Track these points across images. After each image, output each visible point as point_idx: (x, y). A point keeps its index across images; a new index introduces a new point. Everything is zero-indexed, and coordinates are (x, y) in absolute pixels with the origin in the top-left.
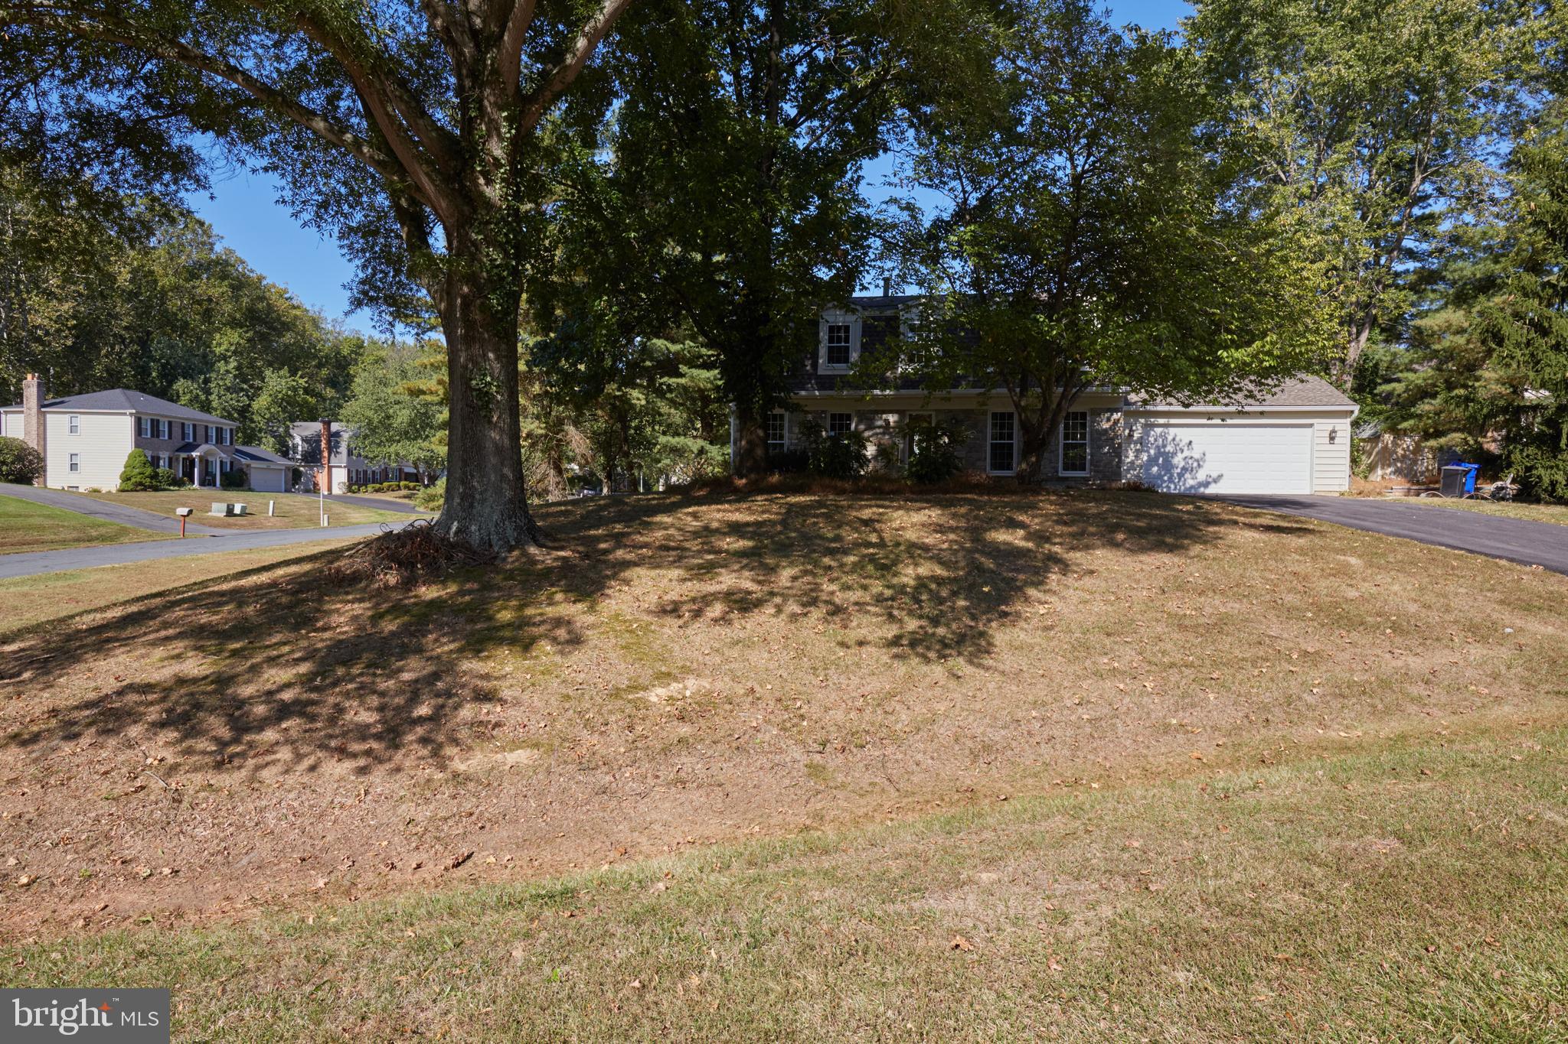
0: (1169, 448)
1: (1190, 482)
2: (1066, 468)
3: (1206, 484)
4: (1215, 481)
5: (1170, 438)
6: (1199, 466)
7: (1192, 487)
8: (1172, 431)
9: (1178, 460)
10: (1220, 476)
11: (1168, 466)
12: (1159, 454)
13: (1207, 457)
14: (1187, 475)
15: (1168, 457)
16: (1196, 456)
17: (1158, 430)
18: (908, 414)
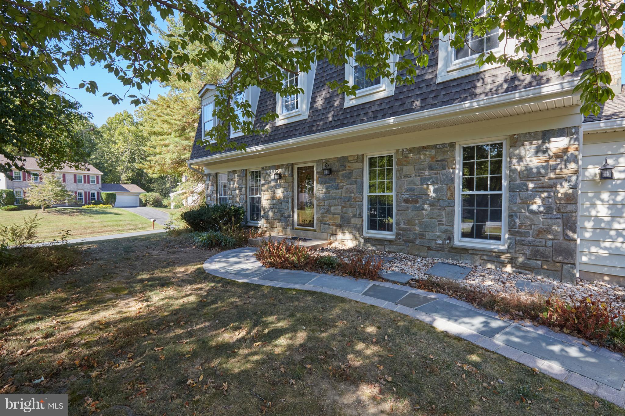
18: (296, 167)
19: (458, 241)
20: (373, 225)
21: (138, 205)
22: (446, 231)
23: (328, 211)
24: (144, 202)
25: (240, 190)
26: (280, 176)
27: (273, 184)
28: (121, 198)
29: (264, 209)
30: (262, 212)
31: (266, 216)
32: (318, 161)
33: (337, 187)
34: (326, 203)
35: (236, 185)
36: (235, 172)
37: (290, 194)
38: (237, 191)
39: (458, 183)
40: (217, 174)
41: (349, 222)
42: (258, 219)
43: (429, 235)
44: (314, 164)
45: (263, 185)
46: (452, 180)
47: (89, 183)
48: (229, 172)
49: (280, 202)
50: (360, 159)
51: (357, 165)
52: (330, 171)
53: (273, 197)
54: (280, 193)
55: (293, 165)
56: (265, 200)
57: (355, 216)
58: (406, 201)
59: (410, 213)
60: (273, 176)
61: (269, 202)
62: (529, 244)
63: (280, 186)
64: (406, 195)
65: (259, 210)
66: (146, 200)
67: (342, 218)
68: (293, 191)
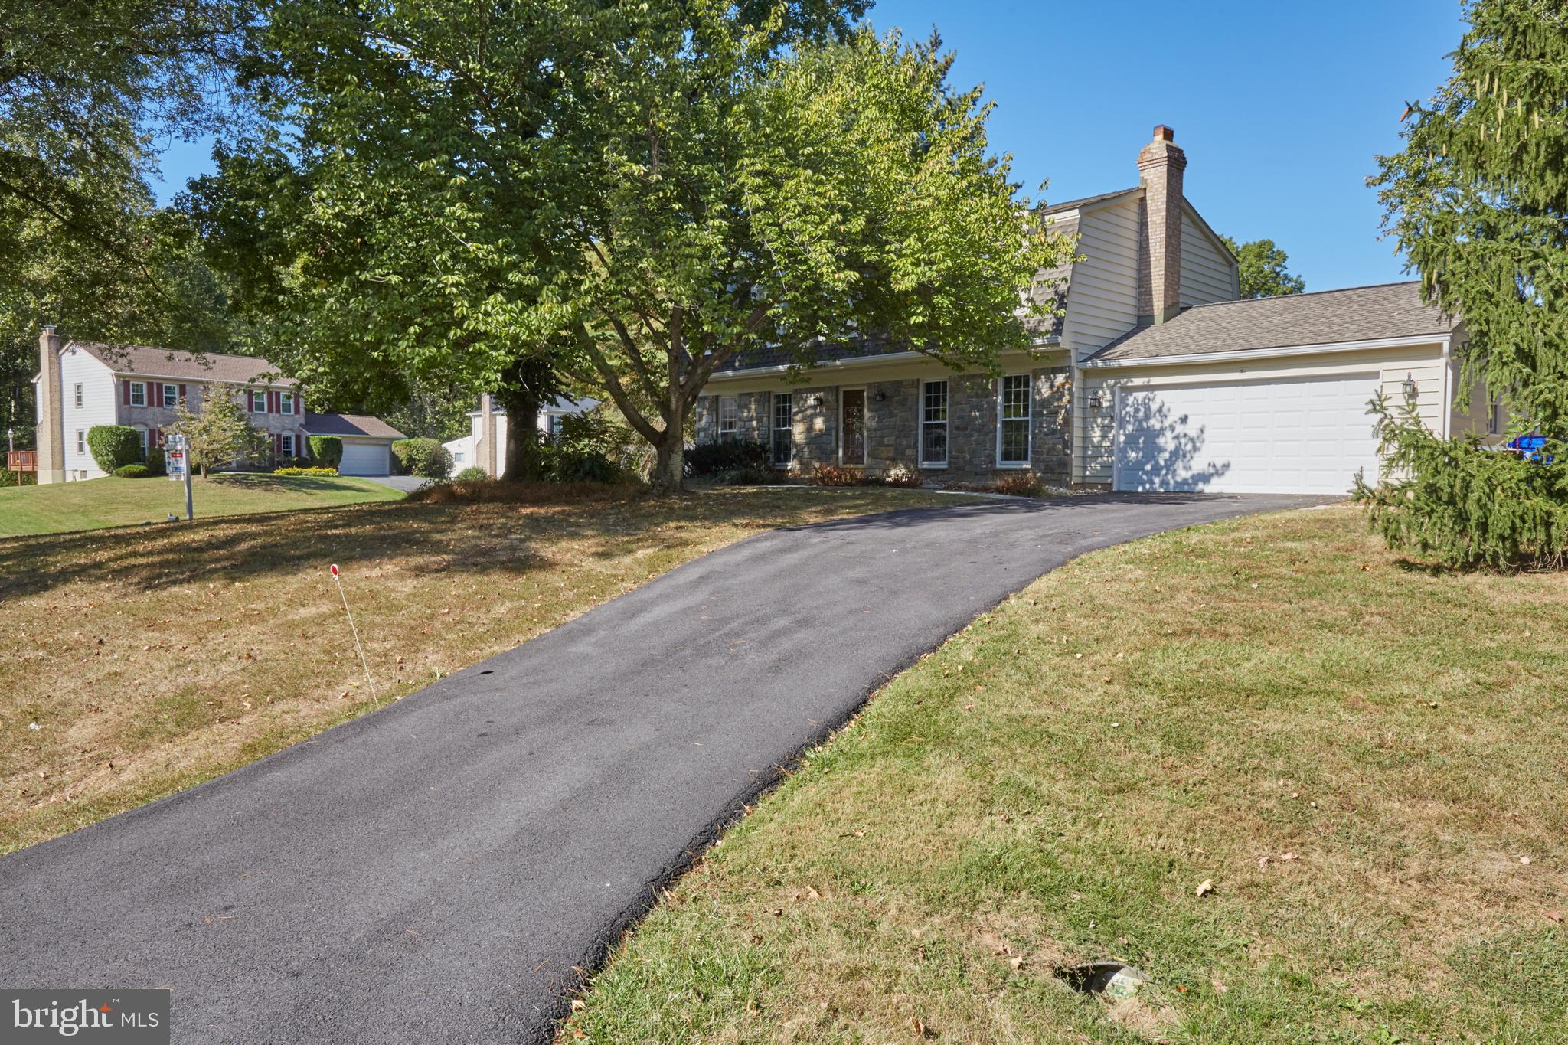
0: (1155, 423)
1: (1183, 474)
2: (1007, 456)
3: (1205, 478)
4: (1218, 473)
5: (1154, 407)
6: (1195, 449)
7: (1185, 482)
8: (1160, 396)
9: (1167, 442)
10: (1227, 466)
11: (1152, 449)
12: (1140, 430)
13: (1206, 436)
14: (1179, 464)
15: (1152, 435)
16: (1193, 433)
17: (1140, 395)
18: (842, 390)
19: (1000, 464)
20: (927, 457)
21: (387, 470)
22: (988, 456)
23: (881, 444)
24: (404, 463)
25: (759, 420)
26: (820, 402)
27: (809, 412)
28: (353, 452)
29: (796, 446)
30: (794, 451)
31: (799, 456)
32: (869, 385)
33: (892, 415)
34: (879, 434)
35: (753, 413)
36: (751, 395)
37: (833, 424)
38: (755, 423)
39: (999, 409)
40: (717, 397)
41: (903, 453)
42: (787, 459)
43: (976, 461)
44: (865, 388)
45: (796, 414)
46: (994, 408)
47: (278, 411)
48: (741, 395)
49: (821, 434)
50: (916, 384)
51: (913, 391)
52: (884, 396)
53: (810, 429)
54: (819, 424)
55: (837, 388)
56: (798, 432)
57: (909, 447)
58: (957, 428)
59: (961, 440)
60: (811, 401)
61: (803, 436)
62: (1043, 461)
63: (820, 414)
64: (957, 423)
65: (788, 449)
66: (410, 459)
67: (896, 449)
68: (837, 420)
